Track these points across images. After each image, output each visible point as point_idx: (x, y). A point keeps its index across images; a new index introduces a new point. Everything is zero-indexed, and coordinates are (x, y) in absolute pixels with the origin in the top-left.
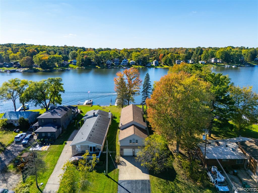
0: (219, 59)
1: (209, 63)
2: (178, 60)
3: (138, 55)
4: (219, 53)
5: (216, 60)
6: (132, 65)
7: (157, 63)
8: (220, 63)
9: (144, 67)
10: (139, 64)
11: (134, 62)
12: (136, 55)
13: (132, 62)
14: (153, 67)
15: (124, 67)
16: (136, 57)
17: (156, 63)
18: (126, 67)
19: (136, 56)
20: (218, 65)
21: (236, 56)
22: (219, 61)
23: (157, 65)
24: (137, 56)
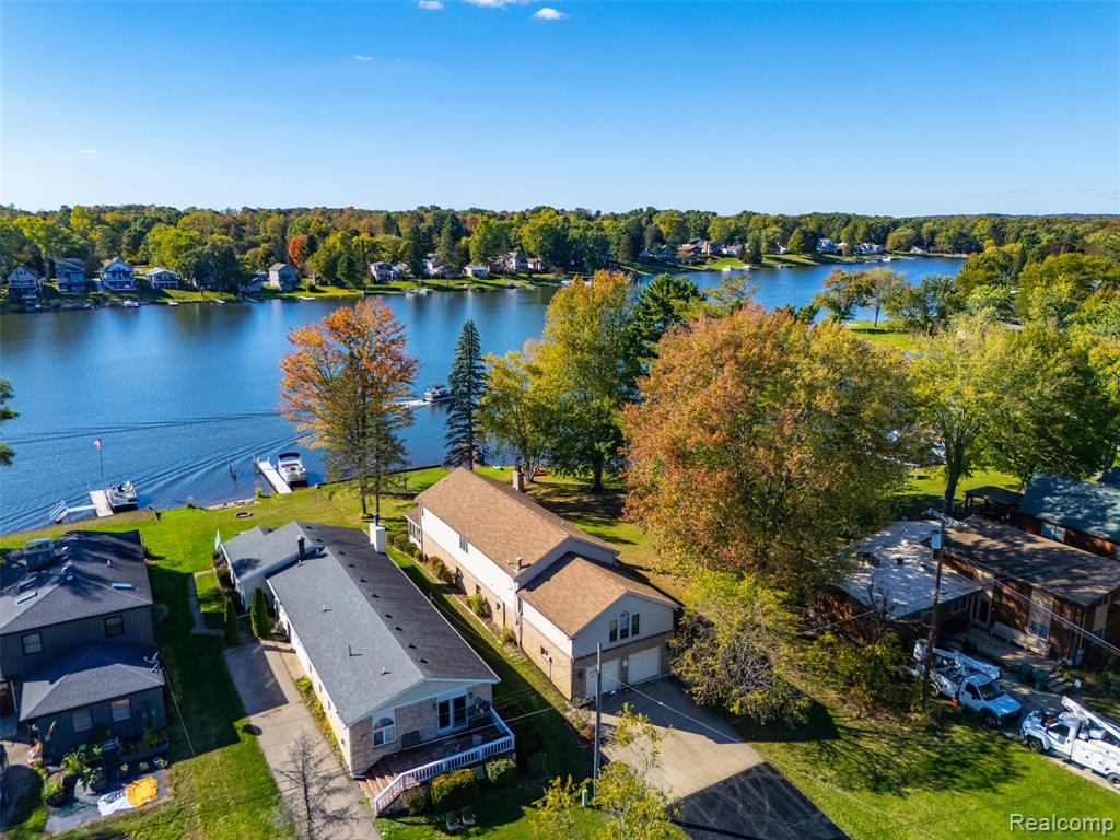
0: (533, 257)
1: (501, 272)
2: (381, 263)
3: (191, 238)
4: (531, 231)
5: (522, 259)
6: (168, 291)
7: (289, 277)
8: (537, 272)
9: (232, 296)
10: (204, 284)
11: (172, 277)
12: (183, 242)
13: (159, 276)
14: (273, 293)
15: (127, 302)
16: (178, 249)
17: (283, 277)
18: (134, 300)
19: (181, 247)
20: (535, 280)
21: (591, 246)
22: (534, 264)
23: (290, 287)
24: (189, 247)
